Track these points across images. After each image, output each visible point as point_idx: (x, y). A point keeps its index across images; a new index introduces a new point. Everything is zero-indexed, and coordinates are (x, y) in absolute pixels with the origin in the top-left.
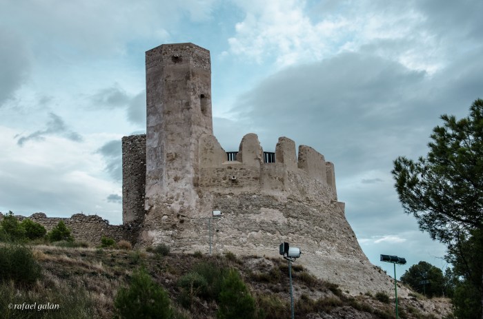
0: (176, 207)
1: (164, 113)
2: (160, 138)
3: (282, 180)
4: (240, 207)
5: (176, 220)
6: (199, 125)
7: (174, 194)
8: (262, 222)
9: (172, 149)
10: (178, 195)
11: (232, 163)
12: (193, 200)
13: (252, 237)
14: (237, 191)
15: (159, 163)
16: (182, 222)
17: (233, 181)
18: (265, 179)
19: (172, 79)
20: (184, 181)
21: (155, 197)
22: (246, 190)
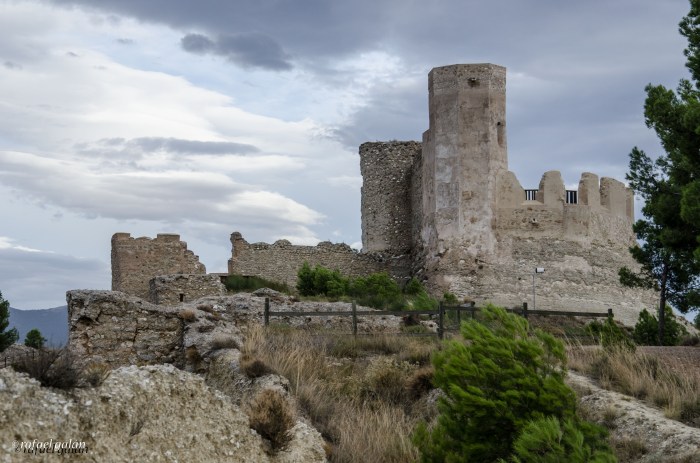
0: (473, 251)
1: (459, 146)
2: (454, 173)
3: (586, 224)
4: (542, 253)
5: (474, 265)
6: (496, 159)
7: (471, 237)
8: (567, 271)
9: (467, 187)
10: (475, 238)
11: (532, 203)
12: (491, 244)
13: (556, 287)
14: (537, 235)
15: (453, 201)
16: (481, 267)
17: (534, 224)
18: (569, 223)
19: (468, 106)
20: (481, 223)
21: (450, 239)
22: (548, 234)
